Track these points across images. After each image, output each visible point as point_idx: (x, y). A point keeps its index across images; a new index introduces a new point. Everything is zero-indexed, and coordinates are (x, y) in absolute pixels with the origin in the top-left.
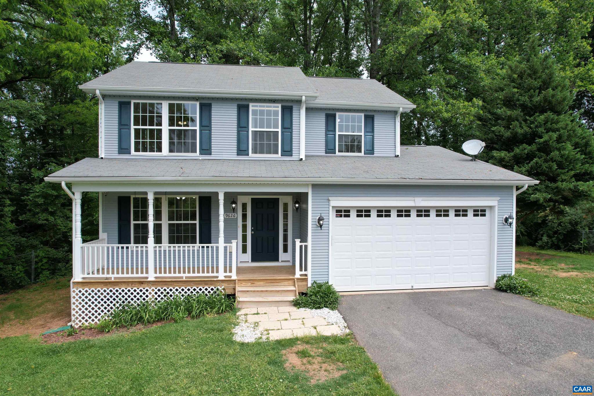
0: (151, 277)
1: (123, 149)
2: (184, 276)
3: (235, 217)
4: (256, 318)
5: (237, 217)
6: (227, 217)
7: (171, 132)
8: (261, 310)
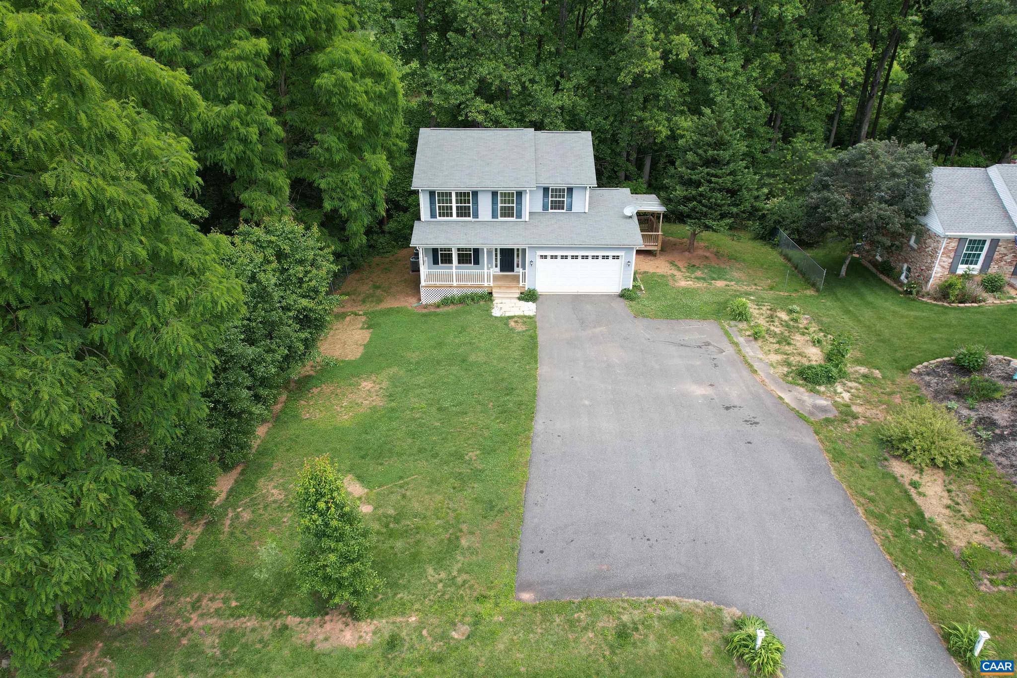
0: (455, 284)
1: (433, 215)
2: (469, 284)
4: (501, 305)
5: (493, 256)
6: (488, 256)
7: (457, 207)
8: (504, 301)
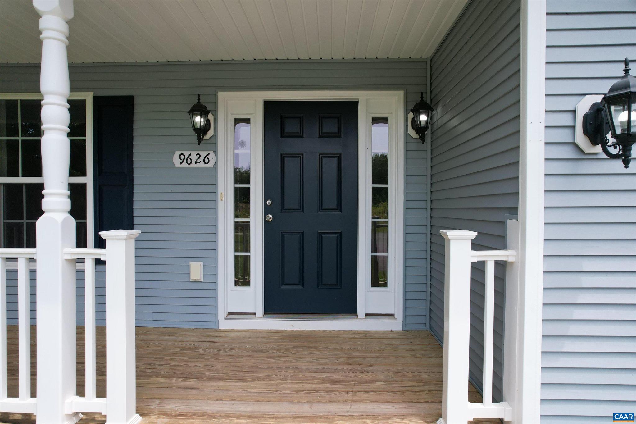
3: (211, 164)
5: (216, 164)
6: (184, 164)
